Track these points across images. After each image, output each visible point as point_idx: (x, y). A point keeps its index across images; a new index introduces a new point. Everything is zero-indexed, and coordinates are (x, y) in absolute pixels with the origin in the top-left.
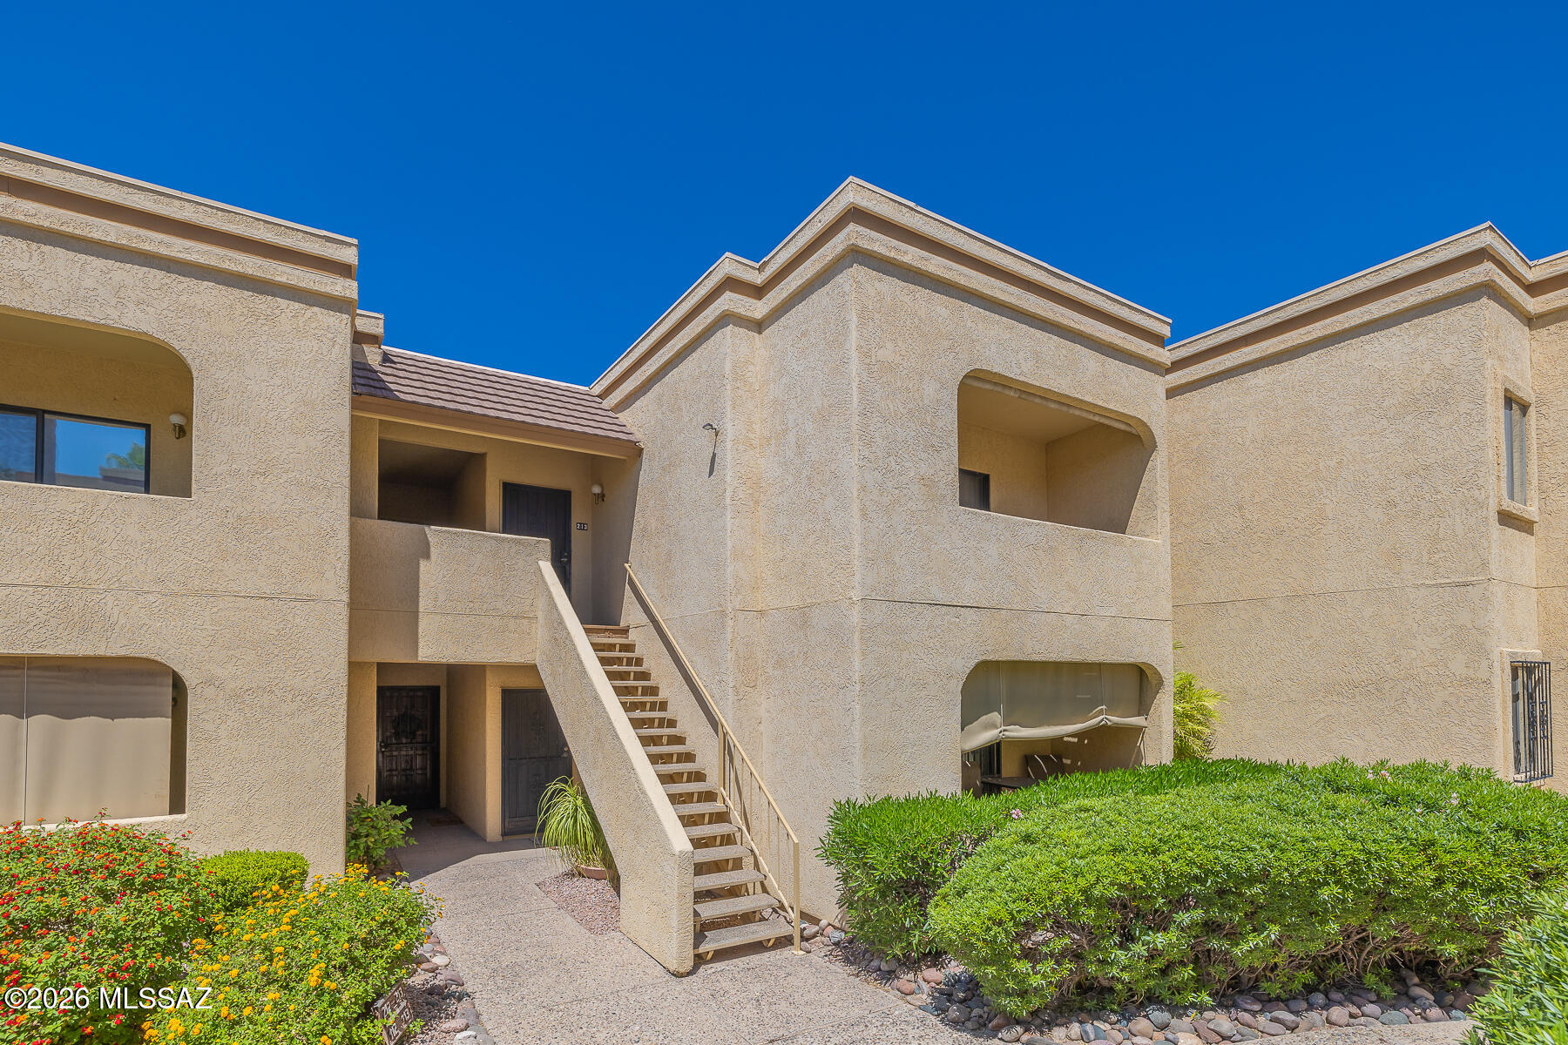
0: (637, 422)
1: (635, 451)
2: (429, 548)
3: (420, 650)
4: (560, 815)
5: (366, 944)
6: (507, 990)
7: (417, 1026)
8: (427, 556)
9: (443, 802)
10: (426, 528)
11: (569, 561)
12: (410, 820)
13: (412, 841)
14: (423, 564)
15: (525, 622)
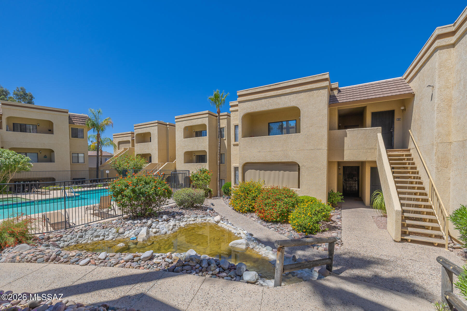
0: (414, 86)
1: (413, 95)
2: (347, 134)
3: (344, 159)
4: (378, 201)
5: (318, 212)
6: (350, 231)
7: (327, 229)
8: (346, 136)
9: (360, 196)
10: (346, 130)
11: (394, 131)
12: (343, 196)
13: (343, 201)
14: (345, 138)
15: (373, 150)
